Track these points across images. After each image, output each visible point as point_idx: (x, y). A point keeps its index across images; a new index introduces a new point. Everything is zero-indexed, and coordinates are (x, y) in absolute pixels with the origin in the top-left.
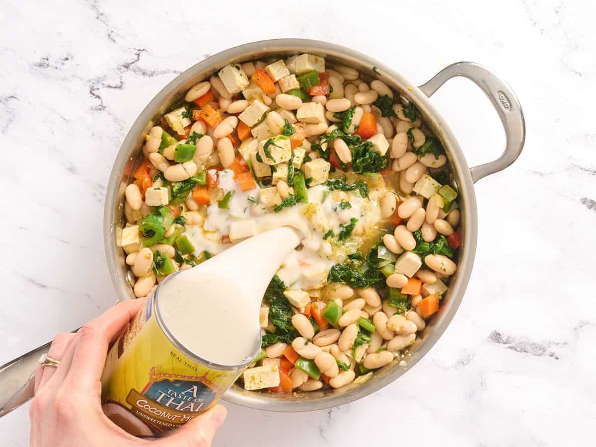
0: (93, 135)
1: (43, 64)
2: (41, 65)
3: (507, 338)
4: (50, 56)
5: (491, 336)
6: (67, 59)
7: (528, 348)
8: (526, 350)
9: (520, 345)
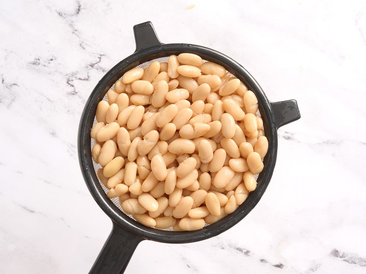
0: (68, 111)
1: (36, 63)
2: (34, 64)
3: (343, 254)
4: (41, 58)
5: (332, 252)
6: (52, 60)
7: (357, 261)
8: (355, 262)
9: (351, 259)
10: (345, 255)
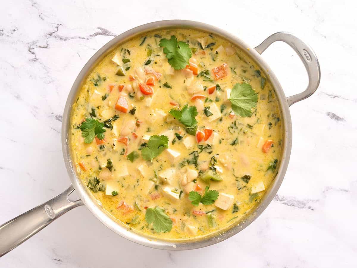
3: (282, 197)
4: (5, 29)
6: (14, 30)
7: (295, 204)
8: (294, 205)
9: (290, 202)
10: (284, 198)
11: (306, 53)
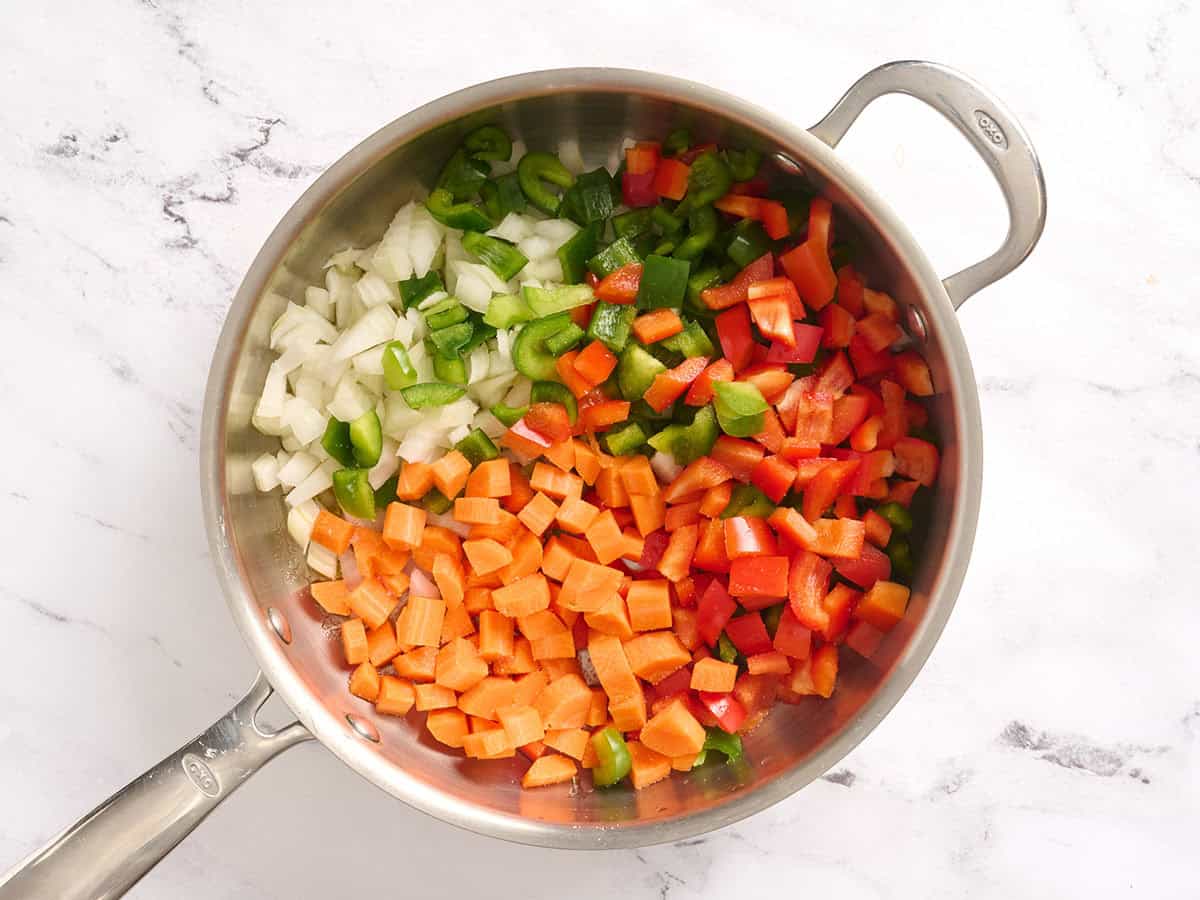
0: (170, 300)
1: (65, 148)
2: (59, 151)
3: (1041, 737)
4: (81, 133)
5: (1006, 732)
6: (115, 139)
7: (1086, 758)
8: (1082, 763)
9: (1069, 752)
10: (1048, 740)
11: (985, 122)
